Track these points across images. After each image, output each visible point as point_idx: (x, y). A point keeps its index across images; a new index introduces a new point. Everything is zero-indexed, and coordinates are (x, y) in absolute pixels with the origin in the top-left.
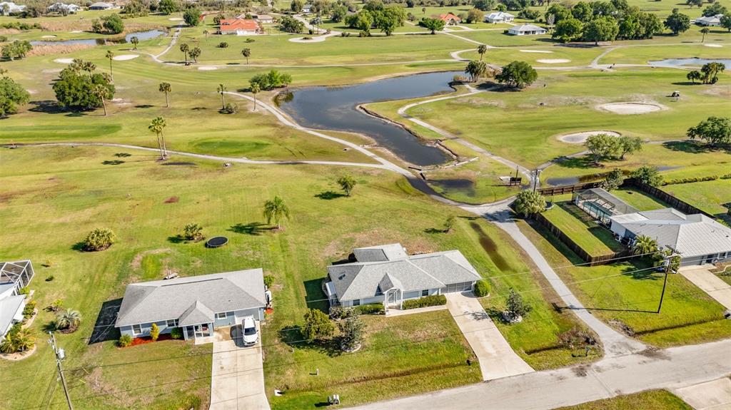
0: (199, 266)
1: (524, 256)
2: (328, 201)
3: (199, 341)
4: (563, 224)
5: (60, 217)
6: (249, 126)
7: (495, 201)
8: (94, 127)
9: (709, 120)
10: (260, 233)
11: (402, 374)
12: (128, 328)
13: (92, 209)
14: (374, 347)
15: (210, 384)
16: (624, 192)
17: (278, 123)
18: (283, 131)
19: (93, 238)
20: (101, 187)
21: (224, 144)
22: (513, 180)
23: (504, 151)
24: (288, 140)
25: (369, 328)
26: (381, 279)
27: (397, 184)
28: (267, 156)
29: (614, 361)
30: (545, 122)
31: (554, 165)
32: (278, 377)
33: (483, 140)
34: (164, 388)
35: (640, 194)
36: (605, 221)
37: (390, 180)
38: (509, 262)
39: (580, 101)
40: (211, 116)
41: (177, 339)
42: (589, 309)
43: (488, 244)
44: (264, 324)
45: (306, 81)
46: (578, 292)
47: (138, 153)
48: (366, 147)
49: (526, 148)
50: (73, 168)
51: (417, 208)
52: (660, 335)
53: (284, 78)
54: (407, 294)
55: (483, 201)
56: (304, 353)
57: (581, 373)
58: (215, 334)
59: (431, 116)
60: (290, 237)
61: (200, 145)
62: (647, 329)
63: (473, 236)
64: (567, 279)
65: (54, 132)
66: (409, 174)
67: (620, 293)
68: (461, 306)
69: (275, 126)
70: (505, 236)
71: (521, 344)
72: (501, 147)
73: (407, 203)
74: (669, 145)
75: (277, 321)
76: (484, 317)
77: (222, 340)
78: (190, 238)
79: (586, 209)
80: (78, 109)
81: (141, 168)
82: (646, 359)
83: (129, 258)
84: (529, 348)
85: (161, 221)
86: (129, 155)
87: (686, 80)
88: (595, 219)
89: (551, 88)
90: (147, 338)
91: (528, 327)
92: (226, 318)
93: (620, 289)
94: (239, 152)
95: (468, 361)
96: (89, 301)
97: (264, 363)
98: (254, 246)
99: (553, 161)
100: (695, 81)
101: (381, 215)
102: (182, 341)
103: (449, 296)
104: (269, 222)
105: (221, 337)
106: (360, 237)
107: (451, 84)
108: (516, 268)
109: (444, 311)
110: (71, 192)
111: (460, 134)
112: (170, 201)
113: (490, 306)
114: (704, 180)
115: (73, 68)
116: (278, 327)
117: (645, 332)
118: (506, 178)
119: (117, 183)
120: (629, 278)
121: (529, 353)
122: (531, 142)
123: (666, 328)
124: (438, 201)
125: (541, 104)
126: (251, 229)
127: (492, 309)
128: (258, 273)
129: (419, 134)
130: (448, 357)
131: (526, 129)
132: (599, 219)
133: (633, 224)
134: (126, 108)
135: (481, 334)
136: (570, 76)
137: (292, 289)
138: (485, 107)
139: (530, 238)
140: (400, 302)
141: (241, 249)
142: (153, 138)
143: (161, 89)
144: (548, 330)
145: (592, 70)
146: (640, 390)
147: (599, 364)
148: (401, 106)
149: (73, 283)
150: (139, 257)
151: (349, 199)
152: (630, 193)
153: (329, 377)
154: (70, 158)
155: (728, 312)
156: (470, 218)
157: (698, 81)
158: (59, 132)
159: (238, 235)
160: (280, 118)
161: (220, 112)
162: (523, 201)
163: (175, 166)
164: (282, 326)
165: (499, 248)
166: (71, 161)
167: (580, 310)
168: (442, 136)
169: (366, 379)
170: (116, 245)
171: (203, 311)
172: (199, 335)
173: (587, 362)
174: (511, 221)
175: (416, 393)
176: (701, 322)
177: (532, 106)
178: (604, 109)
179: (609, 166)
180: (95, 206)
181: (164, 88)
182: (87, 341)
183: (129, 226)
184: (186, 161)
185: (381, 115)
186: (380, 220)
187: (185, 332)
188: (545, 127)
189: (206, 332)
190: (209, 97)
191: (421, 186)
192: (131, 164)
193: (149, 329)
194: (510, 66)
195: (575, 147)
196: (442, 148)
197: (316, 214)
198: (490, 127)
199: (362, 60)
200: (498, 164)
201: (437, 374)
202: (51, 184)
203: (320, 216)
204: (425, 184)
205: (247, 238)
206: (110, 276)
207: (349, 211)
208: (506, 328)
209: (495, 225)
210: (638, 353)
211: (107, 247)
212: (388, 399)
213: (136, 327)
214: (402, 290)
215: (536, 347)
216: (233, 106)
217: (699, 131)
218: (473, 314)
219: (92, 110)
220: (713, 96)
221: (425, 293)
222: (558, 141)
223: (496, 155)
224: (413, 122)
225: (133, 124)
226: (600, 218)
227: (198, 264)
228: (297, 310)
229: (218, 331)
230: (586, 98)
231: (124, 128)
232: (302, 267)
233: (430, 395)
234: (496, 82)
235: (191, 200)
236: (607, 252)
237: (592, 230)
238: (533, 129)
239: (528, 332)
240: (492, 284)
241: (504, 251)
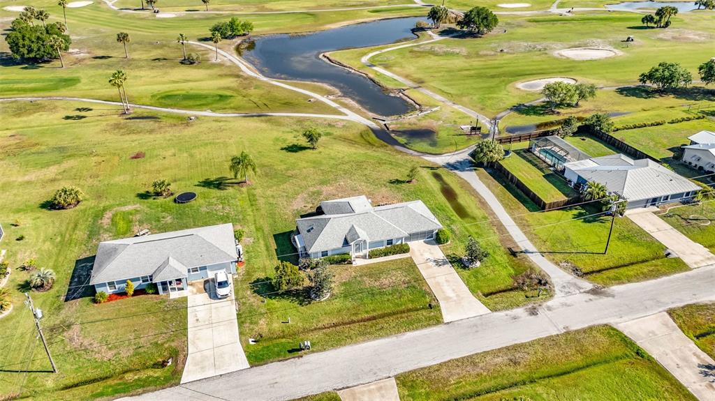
0: (169, 221)
1: (483, 204)
2: (294, 153)
3: (174, 295)
4: (520, 171)
5: (25, 175)
6: (211, 77)
7: (456, 151)
8: (51, 81)
9: (660, 65)
10: (228, 188)
11: (369, 319)
12: (103, 285)
13: (57, 166)
14: (342, 295)
15: (186, 336)
16: (578, 139)
17: (241, 73)
18: (247, 82)
19: (60, 196)
20: (65, 144)
21: (187, 97)
22: (473, 129)
23: (465, 99)
24: (252, 91)
25: (337, 277)
26: (347, 232)
27: (362, 136)
28: (231, 108)
29: (563, 300)
30: (506, 69)
31: (512, 113)
32: (252, 326)
33: (444, 88)
34: (142, 341)
35: (592, 141)
36: (560, 167)
37: (355, 132)
38: (468, 210)
39: (539, 47)
40: (173, 67)
41: (152, 294)
42: (542, 253)
43: (449, 193)
44: (236, 276)
45: (267, 29)
46: (532, 237)
47: (99, 107)
48: (331, 97)
49: (486, 96)
50: (34, 124)
51: (382, 160)
52: (605, 274)
53: (245, 26)
54: (373, 244)
55: (444, 151)
56: (276, 303)
57: (533, 312)
58: (190, 288)
59: (393, 65)
60: (258, 191)
61: (162, 98)
62: (594, 269)
63: (435, 185)
64: (523, 225)
65: (11, 86)
66: (374, 125)
67: (572, 237)
68: (422, 253)
69: (238, 76)
70: (465, 185)
71: (479, 288)
72: (462, 95)
73: (372, 154)
74: (622, 91)
75: (248, 273)
76: (445, 263)
77: (196, 294)
78: (158, 194)
79: (541, 156)
80: (33, 61)
81: (105, 123)
82: (592, 297)
83: (99, 215)
84: (486, 291)
85: (128, 177)
86: (91, 110)
87: (640, 24)
88: (551, 166)
89: (512, 34)
90: (123, 294)
91: (486, 272)
92: (199, 272)
93: (571, 233)
94: (203, 105)
95: (430, 305)
96: (61, 259)
97: (237, 315)
98: (223, 200)
99: (511, 109)
100: (649, 24)
101: (347, 167)
102: (157, 296)
103: (413, 245)
104: (236, 176)
105: (195, 290)
106: (326, 189)
107: (413, 31)
108: (475, 216)
109: (407, 258)
110: (34, 150)
111: (422, 82)
112: (137, 157)
113: (450, 252)
114: (652, 125)
115: (25, 17)
116: (250, 279)
117: (592, 272)
118: (467, 128)
119: (80, 139)
120: (580, 222)
121: (486, 295)
122: (491, 90)
123: (611, 268)
124: (401, 152)
125: (501, 51)
126: (219, 184)
127: (452, 256)
128: (228, 228)
129: (383, 83)
130: (412, 301)
131: (487, 77)
132: (554, 166)
133: (585, 170)
134: (84, 59)
135: (441, 279)
136: (530, 21)
137: (262, 242)
138: (446, 54)
139: (488, 187)
140: (366, 252)
141: (210, 204)
142: (114, 91)
143: (119, 39)
144: (504, 273)
145: (550, 15)
146: (586, 326)
147: (550, 303)
148: (365, 54)
149: (44, 241)
150: (108, 215)
151: (315, 151)
152: (583, 140)
153: (300, 324)
154: (30, 114)
155: (669, 251)
156: (432, 168)
157: (653, 25)
158: (16, 86)
159: (205, 190)
160: (243, 68)
161: (182, 63)
162: (482, 150)
163: (138, 120)
164: (254, 278)
165: (459, 197)
166: (31, 117)
167: (534, 254)
168: (405, 85)
169: (335, 325)
170: (84, 202)
171: (175, 267)
172: (173, 289)
173: (539, 302)
174: (471, 170)
175: (382, 337)
176: (643, 261)
177: (493, 53)
178: (561, 56)
179: (565, 113)
180: (59, 163)
181: (122, 38)
182: (63, 298)
183: (96, 183)
184: (150, 115)
185: (345, 64)
186: (346, 172)
187: (160, 288)
188: (504, 75)
189: (180, 286)
190: (169, 47)
191: (384, 137)
192: (93, 119)
193: (124, 285)
194: (471, 11)
195: (533, 94)
196: (405, 98)
197: (283, 167)
198: (452, 76)
199: (324, 5)
200: (459, 113)
201: (402, 318)
202: (13, 141)
203: (287, 170)
204: (388, 135)
205: (215, 192)
206: (81, 234)
207: (316, 164)
208: (466, 273)
209: (456, 175)
210: (585, 292)
211: (76, 205)
212: (356, 343)
213: (111, 284)
214: (368, 241)
215: (492, 289)
216: (194, 56)
217: (650, 76)
218: (435, 261)
219: (48, 62)
220: (666, 40)
221: (390, 242)
222: (517, 89)
223: (457, 104)
224: (376, 71)
225: (92, 76)
226: (554, 164)
227: (169, 219)
228: (268, 263)
229: (191, 285)
230: (545, 44)
231: (83, 81)
232: (270, 221)
233: (395, 338)
234: (458, 28)
235: (157, 156)
236: (561, 197)
237: (546, 176)
238: (493, 77)
239: (485, 276)
240: (453, 232)
241: (464, 199)
